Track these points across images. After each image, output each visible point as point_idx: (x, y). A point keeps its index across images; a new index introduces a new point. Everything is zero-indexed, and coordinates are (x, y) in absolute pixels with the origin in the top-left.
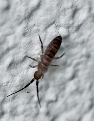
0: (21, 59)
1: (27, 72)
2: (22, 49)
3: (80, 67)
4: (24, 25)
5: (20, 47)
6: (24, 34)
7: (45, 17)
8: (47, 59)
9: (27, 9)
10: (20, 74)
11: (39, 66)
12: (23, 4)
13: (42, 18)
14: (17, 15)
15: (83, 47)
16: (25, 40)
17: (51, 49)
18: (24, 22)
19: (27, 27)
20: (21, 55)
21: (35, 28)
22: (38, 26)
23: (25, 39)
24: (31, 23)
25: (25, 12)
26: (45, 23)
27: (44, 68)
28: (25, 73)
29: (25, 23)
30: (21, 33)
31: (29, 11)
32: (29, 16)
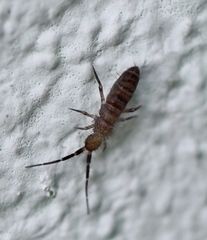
0: (14, 199)
1: (25, 224)
2: (16, 181)
3: (128, 213)
4: (18, 134)
5: (11, 177)
6: (19, 152)
7: (58, 119)
8: (111, 112)
9: (24, 104)
10: (12, 229)
11: (96, 125)
12: (17, 93)
13: (53, 121)
14: (5, 114)
15: (132, 176)
16: (20, 163)
17: (118, 93)
18: (18, 127)
19: (24, 137)
20: (13, 192)
21: (40, 139)
22: (46, 136)
23: (20, 160)
24: (32, 131)
25: (21, 109)
26: (58, 130)
27: (105, 128)
28: (20, 227)
29: (21, 130)
30: (14, 149)
31: (29, 106)
32: (29, 116)
